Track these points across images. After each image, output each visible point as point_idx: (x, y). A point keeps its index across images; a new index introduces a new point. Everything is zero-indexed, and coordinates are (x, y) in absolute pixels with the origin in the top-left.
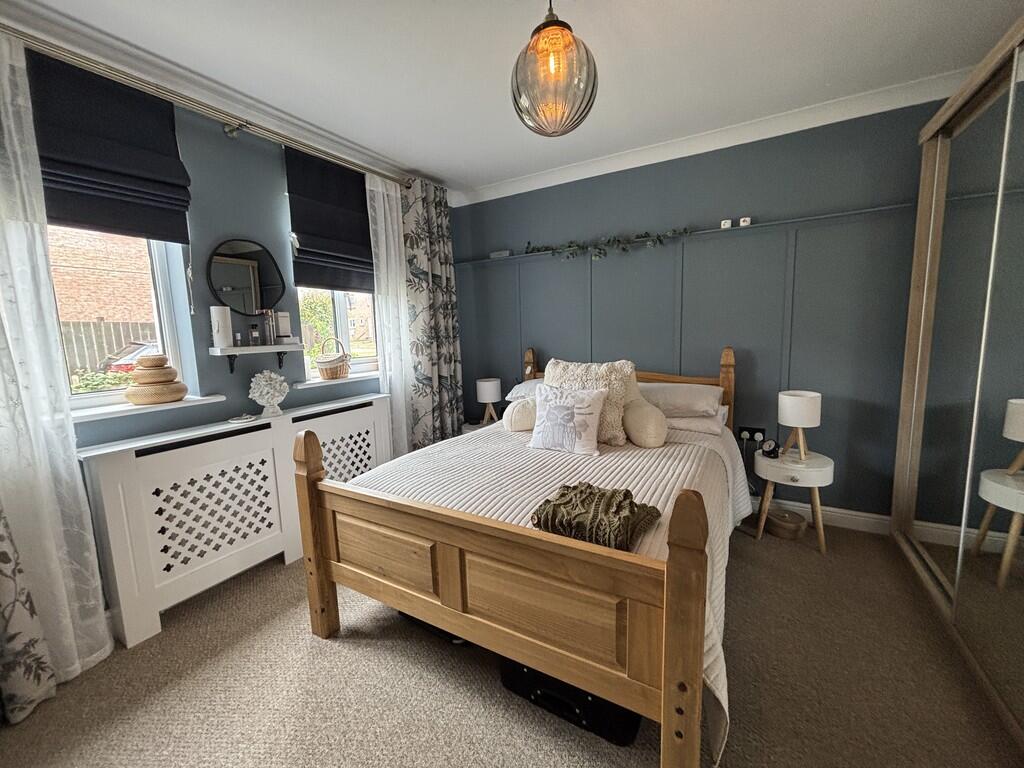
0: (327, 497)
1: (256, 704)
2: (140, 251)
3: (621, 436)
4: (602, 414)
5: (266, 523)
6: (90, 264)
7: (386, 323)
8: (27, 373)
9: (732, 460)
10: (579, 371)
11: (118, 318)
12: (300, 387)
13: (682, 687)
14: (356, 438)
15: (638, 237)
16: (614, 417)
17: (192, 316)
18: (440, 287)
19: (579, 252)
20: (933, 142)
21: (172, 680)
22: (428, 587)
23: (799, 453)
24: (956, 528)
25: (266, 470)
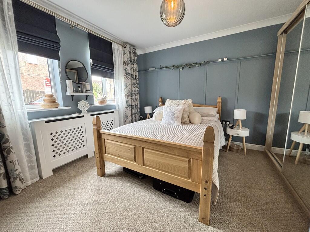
0: (103, 135)
1: (82, 193)
2: (39, 69)
3: (188, 121)
4: (183, 114)
5: (83, 145)
6: (24, 72)
7: (118, 88)
8: (14, 96)
9: (220, 128)
10: (176, 102)
11: (33, 89)
12: (93, 106)
13: (207, 182)
14: (109, 122)
15: (194, 64)
16: (186, 115)
17: (61, 83)
18: (133, 78)
19: (176, 68)
20: (281, 35)
21: (57, 187)
22: (133, 159)
23: (240, 127)
24: (283, 149)
25: (83, 129)
